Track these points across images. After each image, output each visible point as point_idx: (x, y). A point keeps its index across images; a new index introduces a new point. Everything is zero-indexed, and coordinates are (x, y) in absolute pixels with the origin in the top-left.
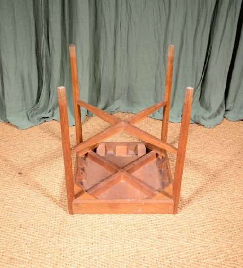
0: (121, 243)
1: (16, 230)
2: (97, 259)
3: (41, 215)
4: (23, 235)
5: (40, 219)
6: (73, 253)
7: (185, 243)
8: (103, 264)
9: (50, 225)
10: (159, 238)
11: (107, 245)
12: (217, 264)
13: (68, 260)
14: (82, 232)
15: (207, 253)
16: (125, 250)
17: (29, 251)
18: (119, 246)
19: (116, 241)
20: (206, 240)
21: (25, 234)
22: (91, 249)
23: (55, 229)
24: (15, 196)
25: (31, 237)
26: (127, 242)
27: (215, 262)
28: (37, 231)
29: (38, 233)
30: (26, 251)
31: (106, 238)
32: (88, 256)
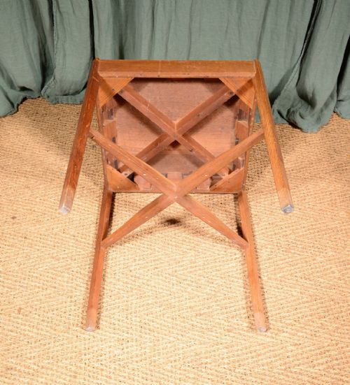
0: (171, 339)
1: (12, 318)
2: (136, 367)
3: (48, 292)
4: (23, 327)
5: (48, 300)
6: (99, 358)
7: (268, 340)
8: (145, 376)
9: (63, 310)
10: (229, 331)
11: (150, 344)
12: (314, 375)
13: (92, 369)
14: (113, 321)
15: (300, 357)
16: (177, 352)
17: (33, 355)
18: (169, 345)
19: (164, 337)
20: (299, 334)
21: (25, 325)
22: (125, 350)
23: (72, 317)
24: (7, 259)
25: (35, 330)
26: (180, 337)
27: (312, 370)
28: (43, 321)
29: (46, 324)
30: (28, 355)
31: (149, 332)
32: (122, 363)
